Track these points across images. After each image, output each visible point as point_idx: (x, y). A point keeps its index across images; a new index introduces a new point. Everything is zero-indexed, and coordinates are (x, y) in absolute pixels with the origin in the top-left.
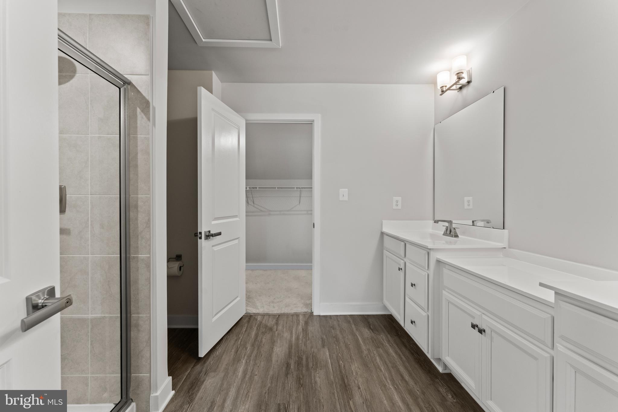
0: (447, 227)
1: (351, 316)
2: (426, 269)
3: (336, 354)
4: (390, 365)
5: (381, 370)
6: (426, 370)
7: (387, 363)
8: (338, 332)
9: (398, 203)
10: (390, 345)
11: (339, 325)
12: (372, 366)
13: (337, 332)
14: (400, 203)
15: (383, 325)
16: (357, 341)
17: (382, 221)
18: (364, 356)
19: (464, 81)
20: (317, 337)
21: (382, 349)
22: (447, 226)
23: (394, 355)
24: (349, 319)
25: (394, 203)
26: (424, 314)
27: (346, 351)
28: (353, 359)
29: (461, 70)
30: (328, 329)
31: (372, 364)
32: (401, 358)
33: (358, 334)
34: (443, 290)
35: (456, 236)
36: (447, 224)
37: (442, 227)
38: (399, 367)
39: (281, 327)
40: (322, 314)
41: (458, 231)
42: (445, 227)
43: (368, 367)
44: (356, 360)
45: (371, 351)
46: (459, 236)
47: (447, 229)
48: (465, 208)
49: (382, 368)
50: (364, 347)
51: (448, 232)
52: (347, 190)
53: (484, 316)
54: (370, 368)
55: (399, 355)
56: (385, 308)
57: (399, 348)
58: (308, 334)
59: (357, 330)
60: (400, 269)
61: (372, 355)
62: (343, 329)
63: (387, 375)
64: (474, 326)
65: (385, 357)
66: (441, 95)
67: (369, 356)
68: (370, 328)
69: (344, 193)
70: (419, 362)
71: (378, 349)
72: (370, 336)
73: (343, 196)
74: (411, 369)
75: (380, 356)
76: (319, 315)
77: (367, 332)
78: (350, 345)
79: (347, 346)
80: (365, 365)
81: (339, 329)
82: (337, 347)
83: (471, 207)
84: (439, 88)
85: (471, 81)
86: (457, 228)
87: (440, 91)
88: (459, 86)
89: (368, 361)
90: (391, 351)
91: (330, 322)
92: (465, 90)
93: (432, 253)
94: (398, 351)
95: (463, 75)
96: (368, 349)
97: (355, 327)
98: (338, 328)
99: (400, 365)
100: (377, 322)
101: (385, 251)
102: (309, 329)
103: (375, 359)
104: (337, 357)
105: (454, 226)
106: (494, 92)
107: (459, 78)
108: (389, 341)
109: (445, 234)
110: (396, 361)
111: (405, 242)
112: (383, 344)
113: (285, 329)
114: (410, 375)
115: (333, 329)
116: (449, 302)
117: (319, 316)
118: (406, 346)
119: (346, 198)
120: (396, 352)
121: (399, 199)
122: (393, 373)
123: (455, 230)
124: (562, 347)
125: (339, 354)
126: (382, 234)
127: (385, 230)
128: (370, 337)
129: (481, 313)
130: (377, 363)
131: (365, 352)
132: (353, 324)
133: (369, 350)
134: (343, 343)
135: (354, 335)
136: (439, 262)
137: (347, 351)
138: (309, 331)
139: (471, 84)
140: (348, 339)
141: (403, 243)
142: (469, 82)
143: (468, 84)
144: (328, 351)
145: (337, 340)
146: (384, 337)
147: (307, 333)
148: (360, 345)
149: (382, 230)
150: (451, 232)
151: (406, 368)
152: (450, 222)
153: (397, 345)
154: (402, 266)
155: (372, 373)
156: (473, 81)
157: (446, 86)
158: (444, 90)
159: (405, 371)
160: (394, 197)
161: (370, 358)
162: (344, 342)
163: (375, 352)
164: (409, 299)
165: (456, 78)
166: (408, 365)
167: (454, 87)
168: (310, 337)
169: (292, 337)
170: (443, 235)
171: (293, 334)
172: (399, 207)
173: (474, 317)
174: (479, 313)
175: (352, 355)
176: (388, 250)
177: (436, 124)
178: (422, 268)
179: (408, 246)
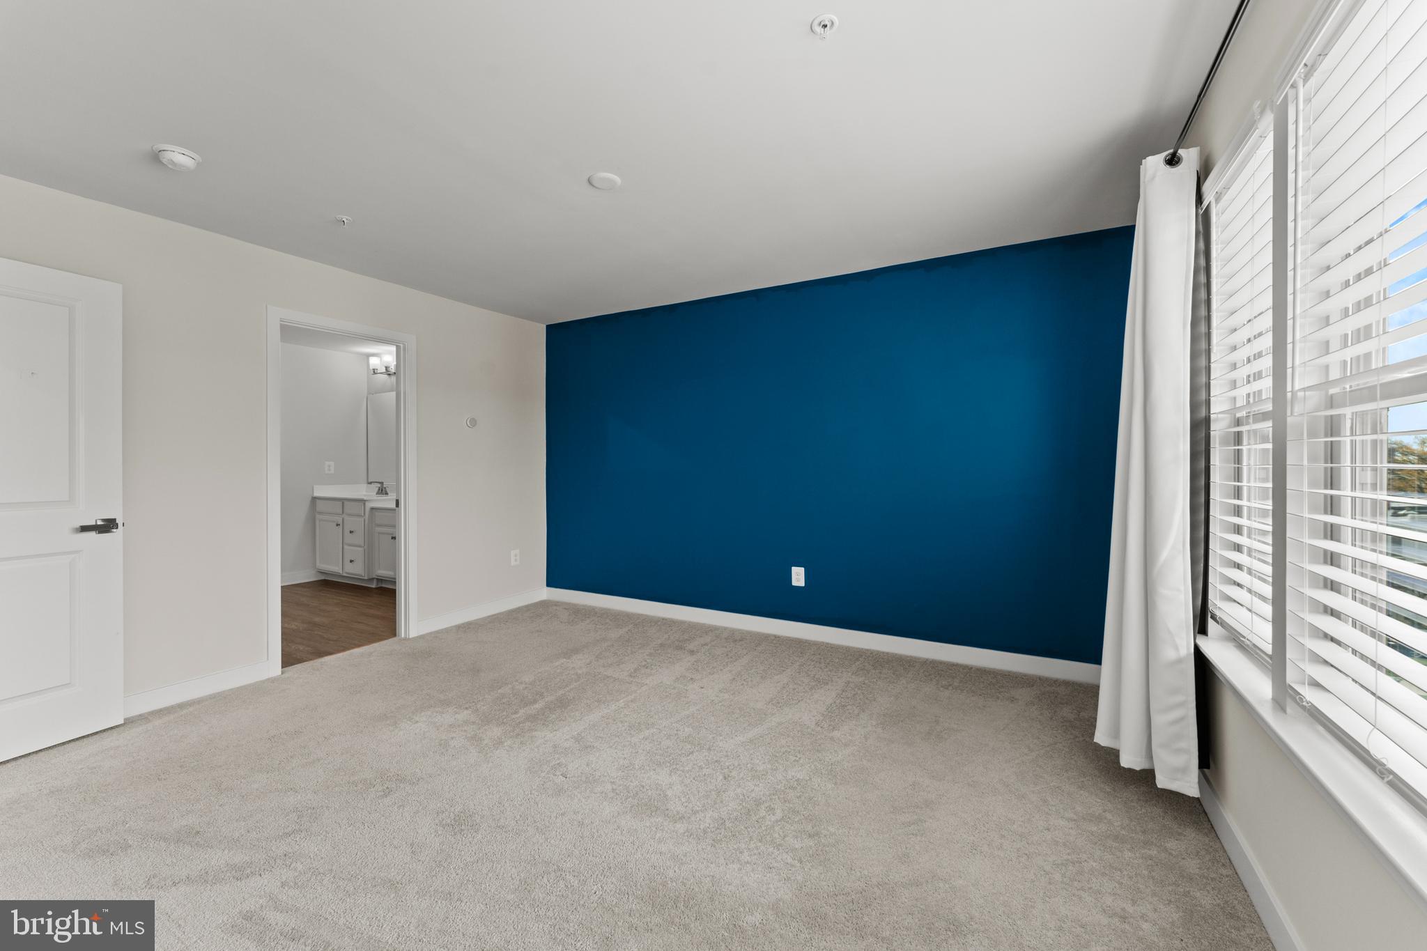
2: (363, 517)
9: (331, 467)
17: (314, 487)
25: (327, 468)
26: (361, 549)
35: (387, 494)
36: (379, 485)
37: (375, 487)
46: (389, 494)
47: (379, 488)
51: (380, 492)
56: (318, 572)
60: (337, 525)
64: (392, 538)
93: (367, 503)
101: (317, 515)
105: (385, 486)
109: (377, 491)
111: (342, 500)
121: (332, 463)
123: (385, 489)
126: (314, 499)
127: (316, 494)
136: (372, 509)
141: (341, 502)
149: (313, 495)
150: (382, 491)
152: (382, 483)
154: (340, 522)
158: (376, 372)
160: (325, 463)
164: (347, 545)
170: (375, 492)
172: (332, 472)
176: (320, 513)
177: (369, 393)
178: (359, 516)
179: (346, 503)
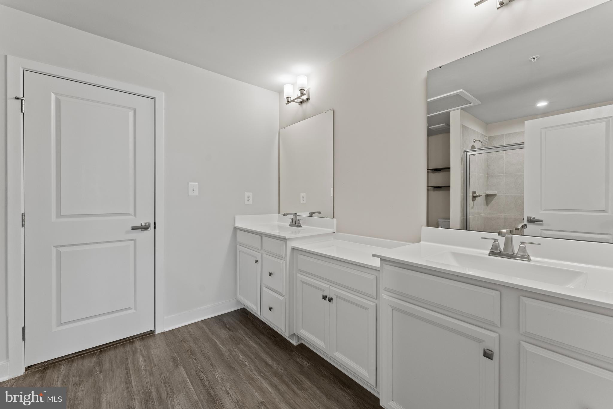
0: (292, 219)
1: (203, 321)
2: (283, 258)
3: (194, 369)
4: (253, 357)
5: (246, 365)
6: (283, 349)
7: (250, 356)
8: (192, 344)
9: (250, 199)
10: (249, 337)
11: (190, 336)
12: (236, 364)
13: (190, 344)
14: (251, 199)
15: (238, 320)
16: (215, 345)
17: (235, 217)
18: (226, 358)
19: (305, 97)
20: (166, 358)
21: (242, 344)
22: (293, 217)
23: (255, 346)
24: (202, 325)
25: (246, 198)
26: (282, 298)
27: (205, 361)
28: (215, 366)
29: (304, 87)
30: (178, 345)
31: (236, 363)
32: (261, 346)
33: (215, 338)
34: (297, 274)
35: (300, 226)
36: (292, 217)
37: (288, 220)
38: (261, 355)
39: (108, 365)
40: (166, 330)
41: (301, 222)
42: (291, 219)
43: (232, 368)
44: (218, 366)
45: (232, 351)
46: (302, 226)
47: (292, 221)
48: (301, 202)
49: (247, 363)
50: (224, 349)
51: (294, 223)
52: (197, 183)
53: (332, 288)
54: (234, 368)
55: (260, 344)
56: (239, 302)
57: (257, 337)
58: (153, 359)
59: (212, 334)
60: (256, 261)
61: (234, 354)
62: (196, 338)
63: (252, 367)
64: (324, 298)
65: (247, 351)
66: (287, 104)
67: (231, 356)
68: (226, 327)
69: (194, 187)
70: (277, 344)
71: (238, 346)
72: (228, 335)
73: (193, 190)
74: (271, 353)
75: (242, 352)
76: (163, 331)
77: (224, 333)
78: (208, 352)
79: (205, 355)
80: (229, 367)
81: (192, 340)
82: (194, 361)
83: (305, 202)
84: (285, 97)
85: (309, 99)
86: (301, 219)
87: (286, 101)
88: (300, 100)
89: (231, 362)
90: (251, 343)
91: (179, 336)
92: (304, 105)
93: (288, 242)
94: (257, 340)
95: (305, 92)
96: (228, 350)
97: (210, 332)
98: (190, 340)
99: (261, 353)
100: (232, 319)
101: (238, 246)
102: (152, 353)
103: (238, 357)
104: (196, 371)
105: (298, 217)
106: (326, 112)
107: (302, 94)
108: (247, 334)
109: (291, 225)
110: (258, 351)
111: (261, 235)
112: (242, 339)
113: (114, 366)
114: (273, 358)
115: (185, 342)
116: (303, 282)
117: (164, 333)
118: (263, 334)
119: (196, 193)
120: (256, 343)
121: (251, 194)
122: (257, 363)
123: (299, 221)
124: (385, 295)
125: (199, 367)
126: (236, 229)
127: (238, 225)
128: (228, 337)
129: (329, 286)
130: (240, 360)
131: (227, 354)
132: (208, 329)
133: (230, 350)
134: (201, 354)
135: (210, 340)
136: (293, 249)
137: (207, 360)
138: (153, 355)
139: (310, 101)
140: (205, 347)
141: (259, 237)
142: (308, 99)
143: (307, 100)
144: (183, 370)
145: (193, 353)
146: (242, 332)
147: (151, 358)
148: (219, 349)
149: (235, 225)
150: (295, 223)
151: (268, 354)
152: (295, 215)
153: (256, 335)
154: (259, 259)
155: (238, 372)
156: (310, 98)
157: (291, 98)
158: (289, 100)
159: (267, 357)
160: (246, 193)
161: (232, 358)
162: (201, 352)
163: (236, 350)
164: (266, 288)
165: (300, 93)
166: (269, 350)
167: (296, 101)
168: (156, 362)
169: (129, 371)
170: (290, 226)
171: (129, 368)
172: (251, 202)
173: (323, 291)
174: (327, 286)
175: (214, 362)
176: (242, 245)
177: (280, 128)
178: (279, 257)
179: (264, 238)
